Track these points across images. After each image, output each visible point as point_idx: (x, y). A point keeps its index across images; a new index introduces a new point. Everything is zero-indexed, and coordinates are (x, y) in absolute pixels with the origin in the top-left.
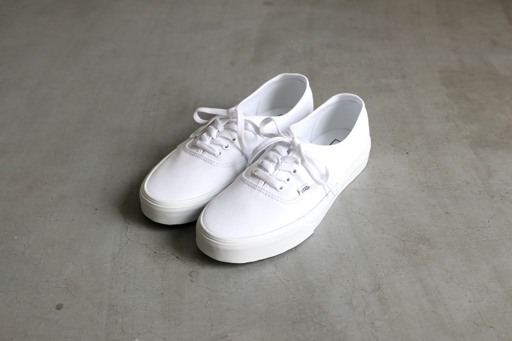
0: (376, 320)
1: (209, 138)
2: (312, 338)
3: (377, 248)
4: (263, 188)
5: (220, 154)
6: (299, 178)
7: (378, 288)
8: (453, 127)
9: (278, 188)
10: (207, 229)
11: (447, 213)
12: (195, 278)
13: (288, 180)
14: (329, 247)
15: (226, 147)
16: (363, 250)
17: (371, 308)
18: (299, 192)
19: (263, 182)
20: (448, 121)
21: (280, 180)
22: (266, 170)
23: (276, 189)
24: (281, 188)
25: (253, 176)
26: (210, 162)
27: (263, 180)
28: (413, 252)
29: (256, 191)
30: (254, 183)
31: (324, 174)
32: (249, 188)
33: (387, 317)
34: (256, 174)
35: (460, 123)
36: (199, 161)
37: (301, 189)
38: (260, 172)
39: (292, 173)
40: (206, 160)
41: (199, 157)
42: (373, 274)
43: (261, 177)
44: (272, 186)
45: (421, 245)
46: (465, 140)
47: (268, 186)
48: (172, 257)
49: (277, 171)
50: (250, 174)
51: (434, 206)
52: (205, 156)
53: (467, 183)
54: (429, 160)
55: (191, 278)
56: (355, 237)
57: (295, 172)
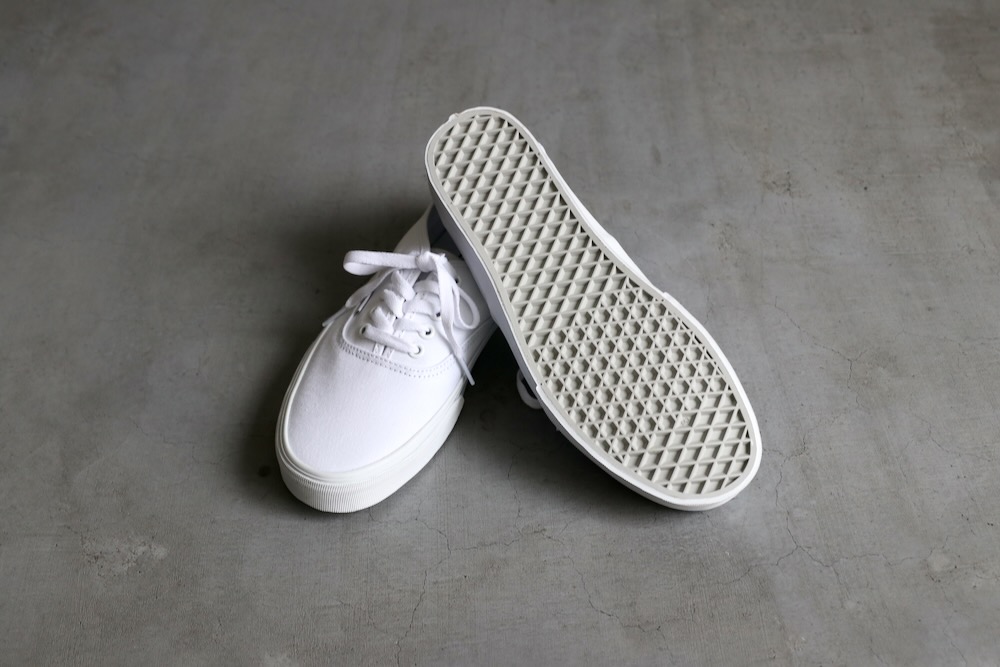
0: (795, 507)
1: (390, 319)
2: (687, 537)
3: (803, 373)
5: (420, 350)
7: (802, 448)
8: (951, 136)
11: (929, 309)
15: (427, 333)
16: (779, 377)
17: (788, 485)
20: (943, 124)
26: (404, 371)
28: (866, 382)
33: (814, 502)
35: (964, 129)
36: (382, 373)
40: (396, 368)
41: (378, 362)
42: (793, 422)
45: (880, 369)
46: (971, 164)
51: (908, 295)
52: (390, 358)
53: (970, 251)
54: (904, 203)
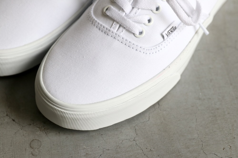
4: (118, 33)
6: (163, 17)
9: (137, 33)
10: (50, 92)
12: (36, 150)
13: (149, 21)
14: (200, 99)
18: (163, 37)
19: (118, 26)
21: (139, 22)
22: (121, 9)
23: (134, 34)
24: (141, 33)
25: (105, 15)
27: (118, 23)
29: (109, 38)
30: (107, 26)
31: (195, 8)
32: (99, 33)
34: (108, 13)
37: (166, 32)
38: (114, 11)
39: (155, 11)
43: (115, 19)
44: (129, 31)
47: (124, 30)
48: (7, 119)
49: (135, 10)
50: (100, 12)
55: (32, 150)
56: (231, 84)
57: (157, 9)
